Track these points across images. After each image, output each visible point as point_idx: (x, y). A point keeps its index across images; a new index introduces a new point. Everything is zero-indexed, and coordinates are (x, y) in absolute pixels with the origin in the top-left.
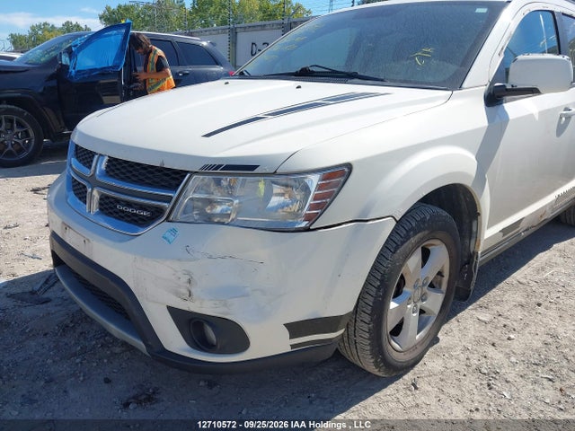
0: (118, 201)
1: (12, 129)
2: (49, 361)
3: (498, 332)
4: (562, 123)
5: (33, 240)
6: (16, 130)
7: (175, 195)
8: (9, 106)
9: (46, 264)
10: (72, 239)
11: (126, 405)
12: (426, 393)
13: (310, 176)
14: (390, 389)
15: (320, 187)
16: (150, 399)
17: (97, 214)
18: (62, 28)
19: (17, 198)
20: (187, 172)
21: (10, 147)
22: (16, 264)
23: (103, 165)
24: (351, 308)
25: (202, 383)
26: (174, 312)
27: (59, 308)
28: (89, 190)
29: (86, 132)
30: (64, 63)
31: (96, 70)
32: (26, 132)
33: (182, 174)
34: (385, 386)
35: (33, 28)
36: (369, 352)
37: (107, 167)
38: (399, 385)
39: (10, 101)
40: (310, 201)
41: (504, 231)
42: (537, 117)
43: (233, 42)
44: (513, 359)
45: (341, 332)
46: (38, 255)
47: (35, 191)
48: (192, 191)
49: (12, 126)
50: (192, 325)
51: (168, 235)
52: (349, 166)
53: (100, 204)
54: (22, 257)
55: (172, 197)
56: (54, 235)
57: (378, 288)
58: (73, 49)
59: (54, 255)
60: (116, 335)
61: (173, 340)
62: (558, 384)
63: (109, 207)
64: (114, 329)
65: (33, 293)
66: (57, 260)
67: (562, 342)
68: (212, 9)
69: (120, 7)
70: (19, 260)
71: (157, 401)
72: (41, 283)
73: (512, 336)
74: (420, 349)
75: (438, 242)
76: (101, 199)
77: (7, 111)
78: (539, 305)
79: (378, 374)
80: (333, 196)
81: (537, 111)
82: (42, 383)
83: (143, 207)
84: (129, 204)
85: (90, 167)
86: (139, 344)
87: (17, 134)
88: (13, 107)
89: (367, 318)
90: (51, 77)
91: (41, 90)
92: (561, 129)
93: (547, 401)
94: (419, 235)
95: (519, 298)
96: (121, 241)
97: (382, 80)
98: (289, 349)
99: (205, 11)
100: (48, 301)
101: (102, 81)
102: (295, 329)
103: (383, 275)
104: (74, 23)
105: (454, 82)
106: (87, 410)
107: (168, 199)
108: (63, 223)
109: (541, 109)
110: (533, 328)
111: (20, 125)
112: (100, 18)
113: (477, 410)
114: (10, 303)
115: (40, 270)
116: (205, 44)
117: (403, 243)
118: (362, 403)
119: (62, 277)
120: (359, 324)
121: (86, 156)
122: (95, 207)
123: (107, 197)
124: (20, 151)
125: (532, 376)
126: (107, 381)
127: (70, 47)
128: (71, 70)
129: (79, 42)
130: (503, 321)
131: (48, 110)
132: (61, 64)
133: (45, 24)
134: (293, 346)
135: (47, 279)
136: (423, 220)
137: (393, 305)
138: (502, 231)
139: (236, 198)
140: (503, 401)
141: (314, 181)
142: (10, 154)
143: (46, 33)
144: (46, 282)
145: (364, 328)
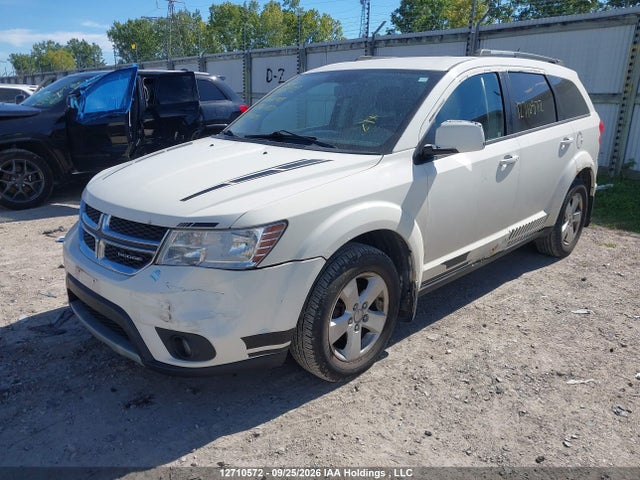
0: (119, 249)
1: (22, 172)
2: (67, 377)
3: (440, 349)
4: (502, 169)
5: (48, 281)
6: (26, 173)
7: (159, 245)
8: (19, 150)
9: (61, 302)
10: (84, 279)
11: (128, 406)
12: (364, 394)
13: (257, 230)
14: (337, 392)
15: (264, 238)
16: (146, 402)
17: (104, 259)
18: (67, 47)
19: (30, 241)
20: (168, 228)
21: (21, 190)
22: (34, 302)
23: (107, 222)
24: (293, 325)
25: (188, 390)
26: (160, 331)
27: (73, 337)
28: (97, 241)
29: (94, 194)
30: (73, 107)
31: (103, 113)
32: (37, 174)
33: (163, 230)
34: (333, 389)
35: (36, 48)
36: (313, 360)
37: (110, 223)
38: (345, 388)
39: (20, 145)
40: (257, 247)
41: (448, 264)
42: (470, 169)
43: (248, 68)
44: (443, 368)
45: (289, 343)
46: (53, 293)
47: (47, 233)
48: (172, 241)
49: (23, 169)
50: (173, 340)
51: (155, 275)
52: (286, 221)
53: (106, 252)
54: (39, 296)
55: (156, 247)
56: (69, 276)
57: (317, 310)
58: (82, 92)
59: (70, 293)
60: (121, 353)
61: (160, 352)
62: (472, 386)
63: (111, 254)
64: (120, 349)
65: (51, 325)
66: (72, 297)
67: (490, 355)
68: (231, 23)
69: (130, 22)
70: (36, 298)
71: (152, 403)
72: (57, 318)
73: (449, 351)
74: (365, 361)
75: (372, 274)
76: (106, 248)
77: (18, 155)
78: (485, 326)
79: (325, 378)
80: (273, 244)
81: (470, 163)
82: (62, 392)
83: (137, 254)
84: (127, 252)
85: (97, 223)
86: (136, 357)
87: (27, 177)
88: (23, 150)
89: (310, 333)
90: (60, 120)
91: (49, 133)
92: (501, 175)
93: (457, 397)
94: (351, 270)
95: (470, 321)
96: (121, 280)
97: (331, 147)
98: (247, 357)
99: (224, 25)
100: (63, 332)
101: (111, 124)
102: (251, 341)
103: (321, 301)
104: (80, 40)
105: (385, 147)
106: (98, 410)
107: (154, 249)
108: (77, 267)
109: (474, 161)
110: (470, 345)
111: (30, 168)
112: (109, 35)
113: (400, 404)
114: (32, 335)
115: (56, 307)
116: (214, 78)
117: (337, 276)
118: (312, 402)
119: (78, 311)
120: (305, 338)
121: (94, 214)
122: (102, 254)
123: (111, 246)
124: (30, 193)
125: (453, 380)
126: (113, 390)
127: (79, 89)
128: (80, 113)
129: (87, 83)
130: (447, 339)
131: (56, 151)
132: (70, 108)
133: (50, 42)
134: (250, 355)
135: (64, 314)
136: (355, 258)
137: (332, 324)
138: (445, 263)
139: (203, 246)
140: (423, 398)
141: (260, 232)
142: (21, 196)
143: (50, 52)
144: (61, 317)
145: (307, 341)
